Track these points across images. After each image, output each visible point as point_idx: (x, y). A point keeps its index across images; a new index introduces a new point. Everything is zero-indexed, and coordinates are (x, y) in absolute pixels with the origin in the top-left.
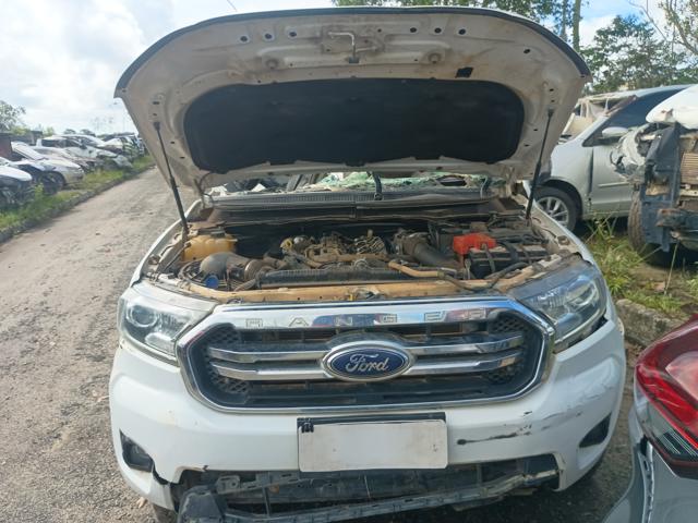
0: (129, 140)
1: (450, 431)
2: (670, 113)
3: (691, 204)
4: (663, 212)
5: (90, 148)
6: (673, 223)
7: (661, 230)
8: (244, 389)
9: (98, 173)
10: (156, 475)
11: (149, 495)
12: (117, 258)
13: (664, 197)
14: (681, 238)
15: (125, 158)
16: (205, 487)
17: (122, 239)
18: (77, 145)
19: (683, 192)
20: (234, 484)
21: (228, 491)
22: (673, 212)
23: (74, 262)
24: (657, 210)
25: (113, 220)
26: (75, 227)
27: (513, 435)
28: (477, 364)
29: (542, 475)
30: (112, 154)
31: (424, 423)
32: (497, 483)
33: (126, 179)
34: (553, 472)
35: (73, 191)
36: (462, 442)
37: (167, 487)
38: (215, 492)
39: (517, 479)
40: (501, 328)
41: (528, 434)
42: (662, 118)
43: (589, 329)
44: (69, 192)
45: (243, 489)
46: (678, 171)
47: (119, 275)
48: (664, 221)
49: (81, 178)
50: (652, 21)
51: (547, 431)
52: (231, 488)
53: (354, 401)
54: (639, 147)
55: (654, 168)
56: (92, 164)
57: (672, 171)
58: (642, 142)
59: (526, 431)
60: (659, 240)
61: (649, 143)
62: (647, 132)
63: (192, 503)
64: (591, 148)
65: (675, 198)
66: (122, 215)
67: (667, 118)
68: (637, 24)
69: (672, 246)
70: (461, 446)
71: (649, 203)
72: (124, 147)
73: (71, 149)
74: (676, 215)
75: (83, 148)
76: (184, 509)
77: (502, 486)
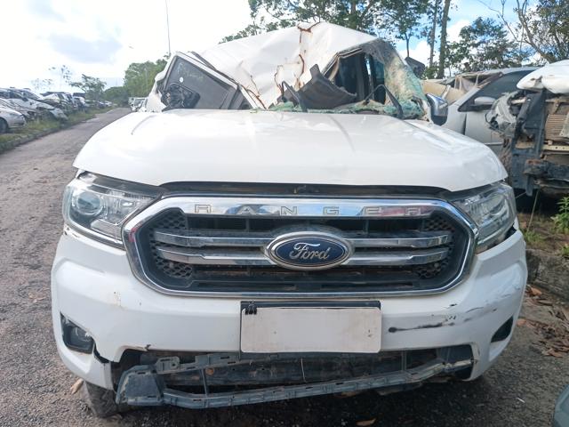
0: (65, 97)
1: (384, 319)
2: (540, 80)
3: (552, 158)
4: (530, 162)
5: (31, 101)
6: (537, 172)
7: (527, 177)
8: (188, 275)
9: (38, 122)
10: (97, 355)
11: (88, 375)
12: (53, 189)
13: (531, 151)
14: (543, 185)
15: (61, 111)
16: (146, 367)
17: (57, 174)
18: (19, 97)
19: (546, 147)
20: (174, 365)
21: (167, 371)
22: (537, 162)
23: (14, 189)
24: (524, 161)
25: (50, 160)
26: (15, 163)
27: (439, 325)
28: (410, 258)
29: (460, 364)
30: (50, 107)
31: (360, 310)
32: (421, 369)
33: (61, 129)
34: (469, 362)
35: (15, 135)
36: (393, 330)
37: (108, 365)
38: (154, 371)
39: (438, 367)
40: (431, 227)
41: (452, 324)
42: (531, 85)
43: (503, 236)
44: (10, 135)
45: (182, 370)
46: (543, 130)
47: (54, 202)
48: (530, 169)
49: (23, 124)
50: (506, 23)
51: (468, 323)
52: (171, 368)
53: (294, 288)
54: (511, 109)
55: (523, 127)
56: (31, 113)
57: (538, 129)
58: (512, 105)
59: (450, 321)
60: (525, 186)
61: (520, 106)
62: (517, 97)
63: (132, 382)
64: (464, 113)
65: (540, 151)
66: (58, 156)
67: (536, 85)
68: (494, 25)
69: (535, 191)
70: (391, 334)
71: (517, 155)
72: (61, 102)
73: (14, 100)
74: (540, 166)
75: (25, 100)
76: (124, 388)
77: (425, 372)
